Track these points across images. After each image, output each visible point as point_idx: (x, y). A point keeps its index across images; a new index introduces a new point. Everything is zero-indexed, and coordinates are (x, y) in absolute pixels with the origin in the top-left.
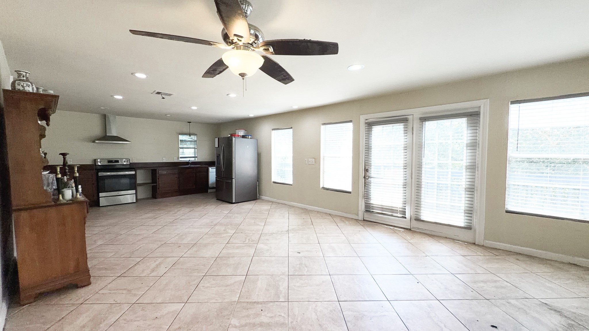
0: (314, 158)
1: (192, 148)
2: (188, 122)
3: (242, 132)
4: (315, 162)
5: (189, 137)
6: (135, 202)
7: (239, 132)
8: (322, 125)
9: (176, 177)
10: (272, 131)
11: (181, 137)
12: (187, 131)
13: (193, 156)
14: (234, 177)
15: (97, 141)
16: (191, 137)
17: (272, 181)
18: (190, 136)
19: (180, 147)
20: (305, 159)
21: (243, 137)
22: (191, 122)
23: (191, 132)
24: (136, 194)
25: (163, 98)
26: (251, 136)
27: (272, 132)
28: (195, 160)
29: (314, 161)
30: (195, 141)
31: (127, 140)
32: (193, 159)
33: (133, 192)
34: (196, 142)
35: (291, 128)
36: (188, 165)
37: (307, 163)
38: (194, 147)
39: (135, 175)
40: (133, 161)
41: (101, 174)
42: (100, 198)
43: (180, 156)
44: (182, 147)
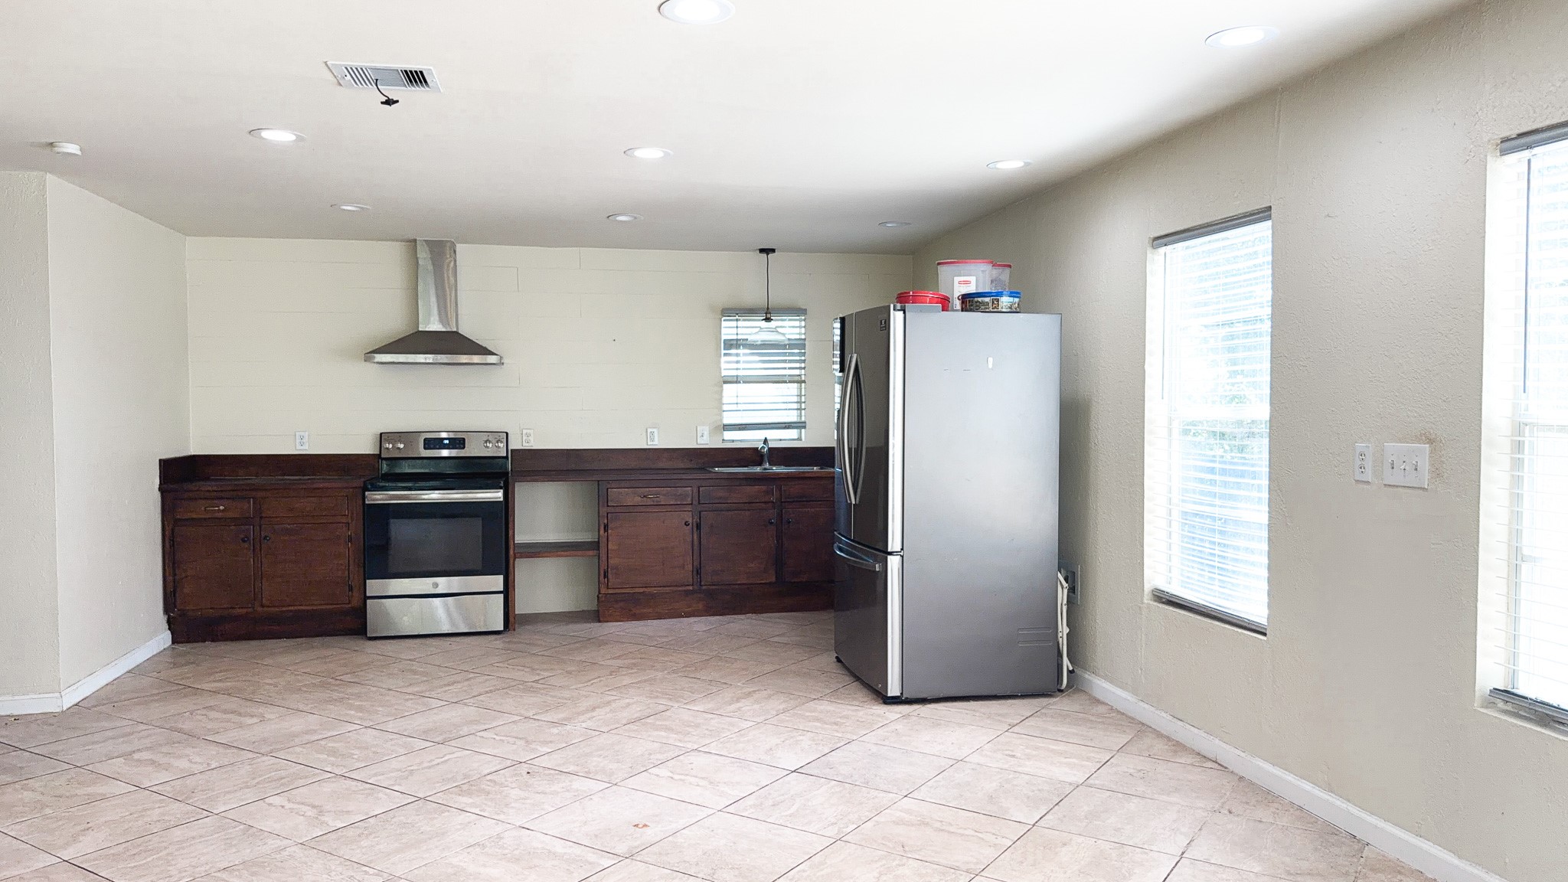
0: (1431, 441)
1: (792, 380)
2: (762, 251)
3: (973, 279)
4: (1437, 473)
5: (764, 324)
6: (502, 629)
7: (957, 279)
8: (1504, 152)
9: (687, 524)
10: (1149, 251)
11: (730, 329)
12: (754, 295)
13: (792, 417)
14: (894, 543)
15: (380, 358)
16: (772, 324)
17: (1148, 587)
18: (768, 320)
19: (724, 373)
20: (1360, 446)
21: (969, 302)
22: (773, 251)
23: (776, 300)
24: (508, 592)
25: (389, 102)
26: (1012, 295)
27: (1149, 255)
28: (799, 439)
29: (1425, 466)
30: (800, 344)
31: (485, 348)
32: (792, 434)
33: (497, 582)
34: (803, 346)
35: (1262, 214)
36: (760, 464)
37: (1368, 476)
38: (797, 372)
39: (507, 505)
40: (524, 444)
41: (377, 497)
42: (369, 602)
43: (728, 419)
44: (734, 373)
